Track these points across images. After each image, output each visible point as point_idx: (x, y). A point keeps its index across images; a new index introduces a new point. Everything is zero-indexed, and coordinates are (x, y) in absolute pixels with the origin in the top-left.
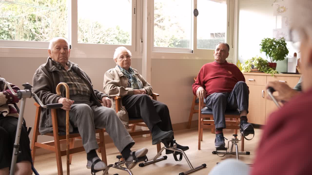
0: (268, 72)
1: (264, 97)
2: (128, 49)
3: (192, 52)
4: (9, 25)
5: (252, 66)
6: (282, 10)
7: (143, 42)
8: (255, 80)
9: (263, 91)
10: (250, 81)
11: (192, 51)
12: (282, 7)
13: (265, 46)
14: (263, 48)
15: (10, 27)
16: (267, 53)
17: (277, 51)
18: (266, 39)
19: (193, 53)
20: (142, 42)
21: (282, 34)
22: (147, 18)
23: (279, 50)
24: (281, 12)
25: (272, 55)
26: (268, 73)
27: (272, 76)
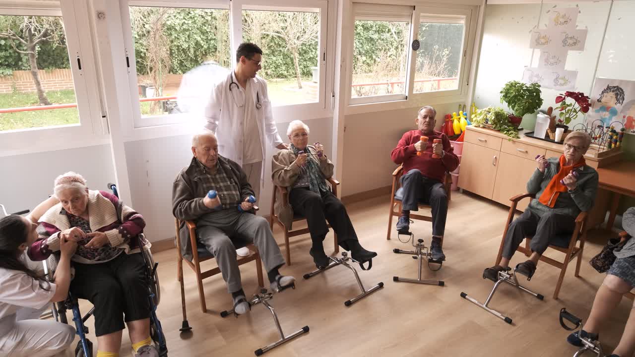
0: (506, 132)
1: (494, 165)
2: (306, 124)
3: (406, 99)
4: (212, 13)
5: (487, 121)
6: (543, 41)
7: (335, 96)
8: (486, 141)
9: (495, 157)
10: (480, 140)
11: (407, 97)
12: (543, 38)
13: (508, 95)
14: (505, 96)
15: (213, 16)
16: (509, 103)
17: (524, 104)
18: (512, 84)
19: (408, 100)
20: (333, 96)
21: (537, 76)
22: (341, 66)
23: (526, 103)
24: (540, 44)
25: (515, 108)
26: (505, 134)
27: (510, 140)
